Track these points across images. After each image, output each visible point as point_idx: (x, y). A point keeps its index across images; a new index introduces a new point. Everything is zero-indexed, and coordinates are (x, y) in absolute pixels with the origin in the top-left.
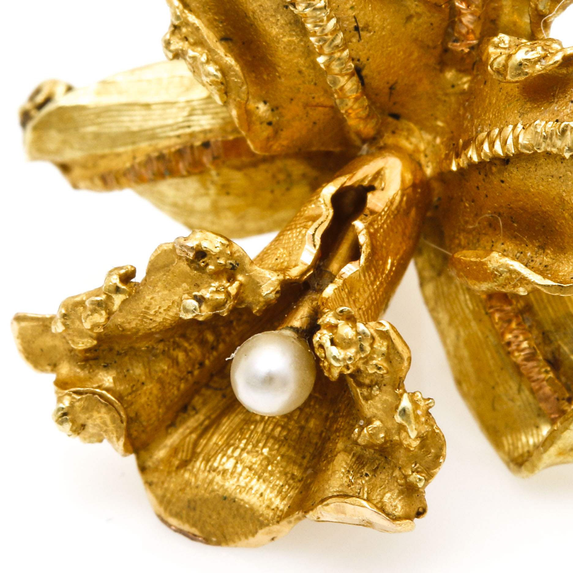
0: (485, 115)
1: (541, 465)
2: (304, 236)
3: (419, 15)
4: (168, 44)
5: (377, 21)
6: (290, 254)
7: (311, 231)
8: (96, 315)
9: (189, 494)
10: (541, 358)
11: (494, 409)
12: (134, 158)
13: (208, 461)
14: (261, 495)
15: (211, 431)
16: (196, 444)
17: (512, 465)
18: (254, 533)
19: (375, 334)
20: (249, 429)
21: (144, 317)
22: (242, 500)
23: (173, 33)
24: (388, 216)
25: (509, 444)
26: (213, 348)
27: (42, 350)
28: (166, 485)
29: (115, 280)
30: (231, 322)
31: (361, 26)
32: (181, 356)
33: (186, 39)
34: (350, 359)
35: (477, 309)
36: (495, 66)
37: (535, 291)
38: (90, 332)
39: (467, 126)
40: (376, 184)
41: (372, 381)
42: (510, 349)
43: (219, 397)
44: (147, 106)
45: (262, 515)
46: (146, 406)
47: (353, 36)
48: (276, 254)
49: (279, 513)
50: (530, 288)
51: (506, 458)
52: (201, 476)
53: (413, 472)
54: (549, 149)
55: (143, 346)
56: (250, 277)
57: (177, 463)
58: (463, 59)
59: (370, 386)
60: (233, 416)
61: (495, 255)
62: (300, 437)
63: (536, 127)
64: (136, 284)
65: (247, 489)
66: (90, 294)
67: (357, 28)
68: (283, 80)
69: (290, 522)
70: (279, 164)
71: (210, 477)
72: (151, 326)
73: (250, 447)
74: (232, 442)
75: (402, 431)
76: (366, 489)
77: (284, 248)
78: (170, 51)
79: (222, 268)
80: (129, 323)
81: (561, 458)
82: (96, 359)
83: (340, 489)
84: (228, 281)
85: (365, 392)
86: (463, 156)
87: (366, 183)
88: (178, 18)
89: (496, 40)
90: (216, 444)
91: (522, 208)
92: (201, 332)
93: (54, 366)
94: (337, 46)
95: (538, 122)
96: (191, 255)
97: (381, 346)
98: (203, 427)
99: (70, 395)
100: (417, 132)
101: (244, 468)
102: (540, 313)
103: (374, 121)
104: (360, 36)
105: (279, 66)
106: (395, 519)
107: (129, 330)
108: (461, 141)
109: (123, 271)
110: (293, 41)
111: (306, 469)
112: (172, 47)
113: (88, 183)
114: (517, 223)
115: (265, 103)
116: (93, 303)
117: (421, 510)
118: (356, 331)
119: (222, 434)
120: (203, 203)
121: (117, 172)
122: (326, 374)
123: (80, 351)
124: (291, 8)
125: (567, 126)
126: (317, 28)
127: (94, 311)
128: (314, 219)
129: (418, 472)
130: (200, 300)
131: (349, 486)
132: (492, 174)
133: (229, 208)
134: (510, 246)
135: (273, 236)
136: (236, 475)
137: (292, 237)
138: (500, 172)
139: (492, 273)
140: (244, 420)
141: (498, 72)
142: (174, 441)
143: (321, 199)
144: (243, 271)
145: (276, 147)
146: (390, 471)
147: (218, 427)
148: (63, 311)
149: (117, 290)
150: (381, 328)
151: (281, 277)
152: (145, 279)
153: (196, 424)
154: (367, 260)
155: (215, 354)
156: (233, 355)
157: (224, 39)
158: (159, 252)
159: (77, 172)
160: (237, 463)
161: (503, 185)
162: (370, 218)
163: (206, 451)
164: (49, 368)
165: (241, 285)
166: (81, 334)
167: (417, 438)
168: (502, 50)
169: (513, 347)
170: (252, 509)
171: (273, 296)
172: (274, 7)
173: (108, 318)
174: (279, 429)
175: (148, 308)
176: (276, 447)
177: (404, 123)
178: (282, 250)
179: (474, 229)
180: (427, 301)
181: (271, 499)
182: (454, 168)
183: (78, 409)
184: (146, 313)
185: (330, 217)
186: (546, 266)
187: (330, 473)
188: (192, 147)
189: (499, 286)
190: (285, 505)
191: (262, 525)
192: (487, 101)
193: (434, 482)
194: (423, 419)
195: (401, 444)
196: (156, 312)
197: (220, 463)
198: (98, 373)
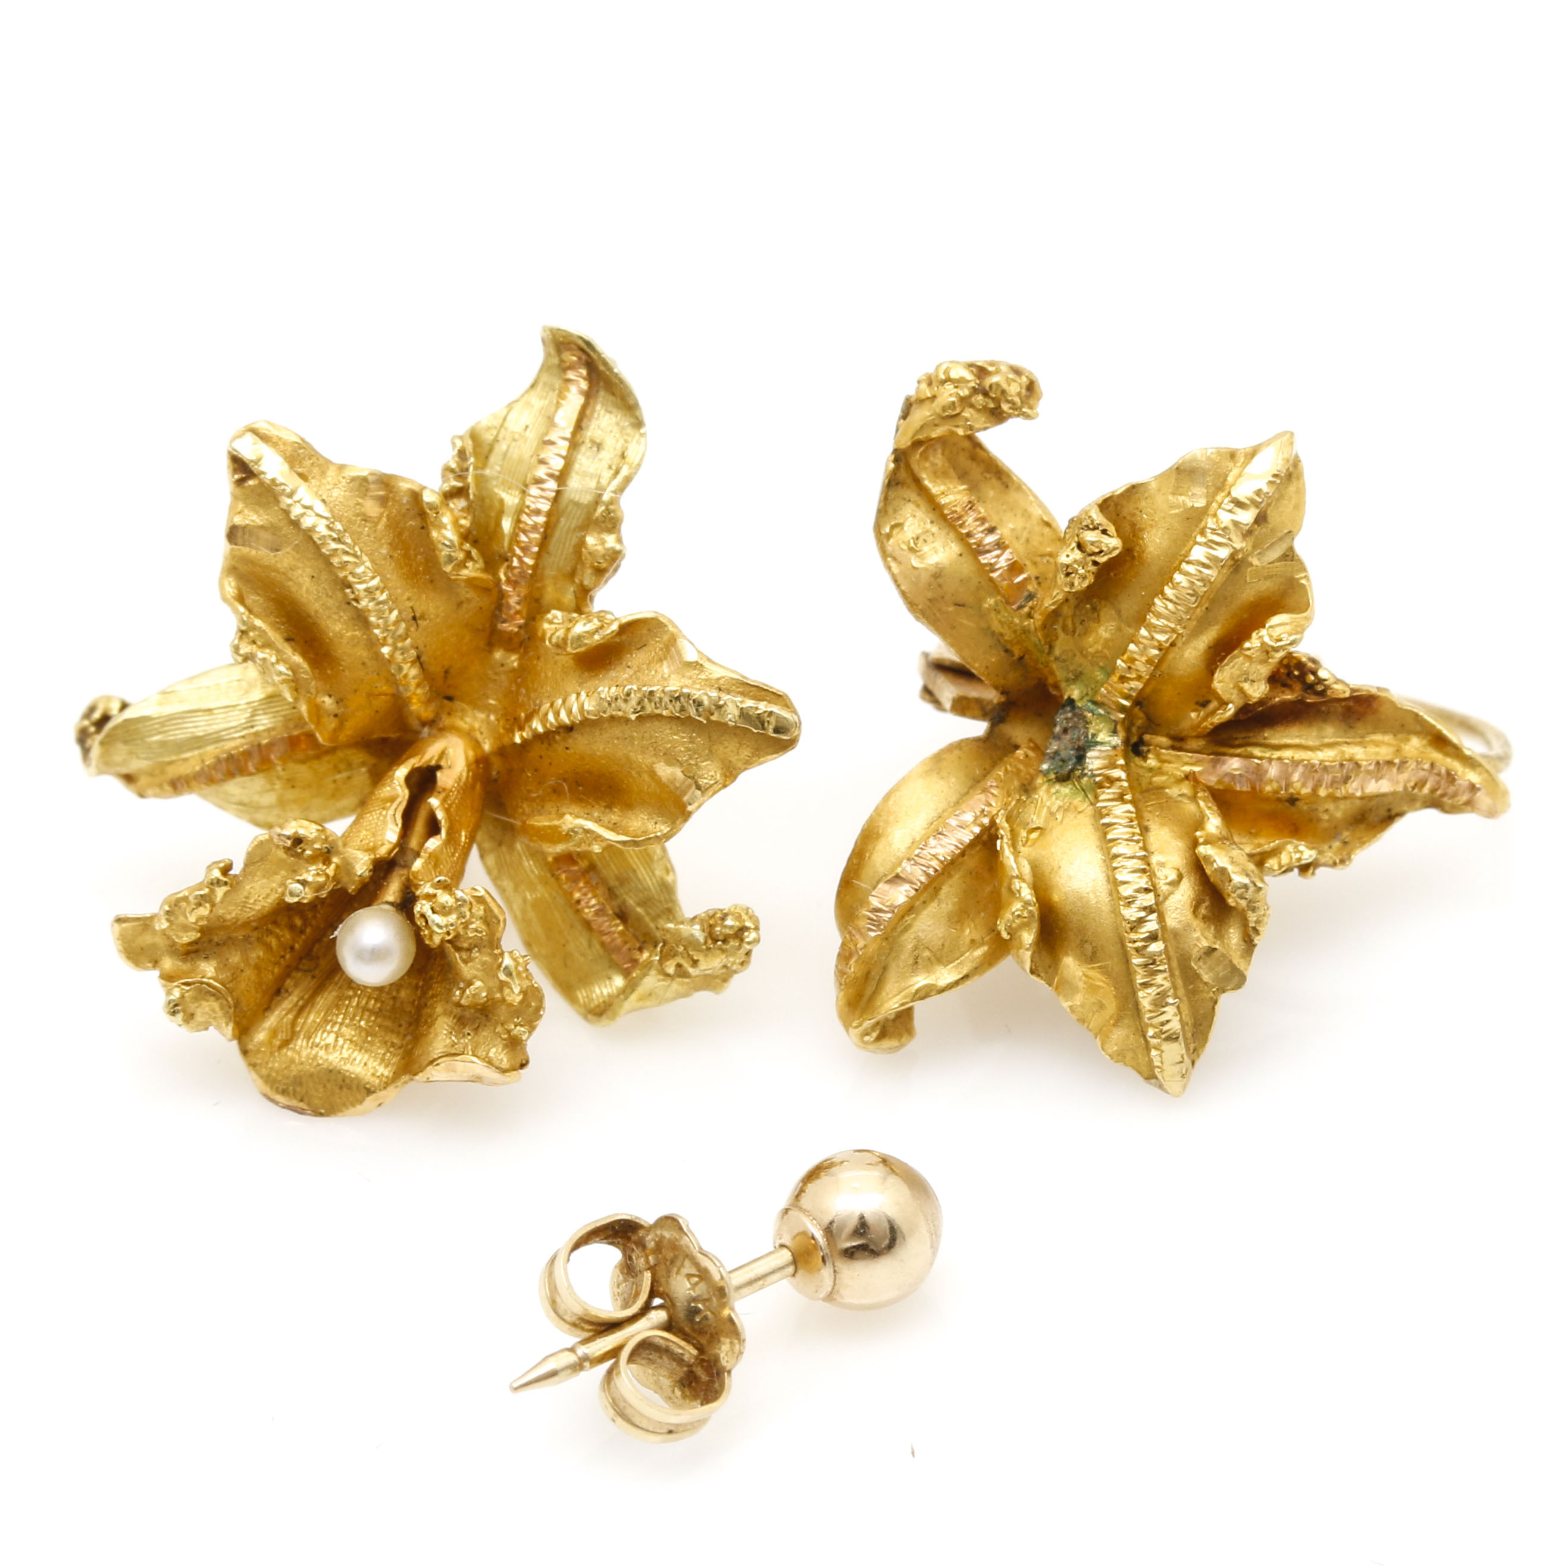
0: (542, 688)
1: (623, 1011)
2: (385, 816)
3: (469, 601)
4: (236, 649)
5: (432, 610)
6: (374, 835)
7: (391, 812)
8: (201, 908)
9: (294, 1070)
10: (610, 912)
11: (566, 966)
12: (203, 761)
13: (309, 1038)
14: (365, 1064)
15: (307, 1010)
16: (294, 1023)
17: (590, 1017)
18: (361, 1102)
19: (472, 900)
20: (344, 1004)
21: (244, 906)
22: (347, 1071)
23: (241, 638)
24: (458, 792)
25: (583, 997)
26: (302, 932)
27: (142, 949)
28: (270, 1065)
29: (217, 874)
30: (316, 906)
31: (418, 615)
32: (274, 942)
33: (254, 642)
34: (452, 925)
35: (542, 873)
36: (554, 640)
37: (609, 847)
38: (194, 926)
39: (523, 701)
40: (443, 763)
41: (470, 944)
42: (579, 907)
43: (309, 978)
44: (209, 711)
45: (368, 1083)
46: (245, 992)
47: (412, 626)
48: (359, 836)
49: (384, 1079)
50: (604, 844)
51: (583, 1010)
52: (304, 1053)
53: (516, 1026)
54: (614, 713)
55: (239, 935)
56: (344, 858)
57: (278, 1043)
58: (510, 639)
59: (469, 950)
60: (326, 994)
61: (568, 817)
62: (393, 1008)
63: (599, 693)
64: (235, 876)
65: (351, 1060)
66: (192, 889)
67: (414, 618)
68: (347, 673)
69: (397, 1087)
70: (340, 754)
71: (314, 1052)
72: (250, 915)
73: (347, 1021)
74: (329, 1018)
75: (505, 988)
76: (470, 1047)
77: (366, 830)
78: (241, 655)
79: (319, 852)
80: (230, 913)
81: (641, 1003)
82: (196, 951)
83: (445, 1050)
84: (324, 864)
85: (464, 955)
86: (527, 729)
87: (433, 763)
88: (244, 623)
89: (549, 616)
90: (314, 1021)
91: (589, 772)
92: (290, 918)
93: (156, 963)
94: (400, 636)
95: (600, 689)
96: (289, 843)
97: (479, 910)
98: (298, 1008)
99: (178, 986)
100: (470, 712)
101: (345, 1040)
102: (604, 871)
103: (434, 704)
104: (417, 625)
105: (343, 660)
106: (504, 1071)
107: (230, 920)
108: (523, 715)
109: (222, 865)
110: (356, 636)
111: (405, 1036)
112: (242, 652)
113: (157, 790)
114: (582, 786)
115: (330, 696)
116: (196, 897)
117: (524, 1062)
118: (455, 898)
119: (318, 1013)
120: (270, 799)
121: (187, 776)
122: (427, 942)
123: (183, 945)
124: (355, 604)
125: (631, 689)
126: (381, 621)
127: (200, 905)
128: (392, 800)
129: (521, 1026)
130: (304, 883)
131: (453, 1046)
132: (556, 742)
133: (295, 801)
134: (576, 809)
135: (350, 820)
136: (338, 1048)
137: (373, 819)
138: (564, 739)
139: (567, 834)
140: (338, 997)
141: (557, 646)
142: (271, 1024)
143: (395, 781)
144: (338, 853)
145: (342, 737)
146: (492, 1028)
147: (313, 1006)
148: (167, 908)
149: (218, 882)
150: (477, 894)
151: (372, 856)
152: (244, 870)
153: (290, 1006)
154: (448, 834)
155: (303, 937)
156: (336, 933)
157: (288, 640)
158: (256, 843)
159: (143, 781)
160: (337, 1037)
161: (568, 751)
162: (443, 795)
163: (305, 1029)
164: (150, 965)
165: (337, 867)
166: (186, 928)
167: (521, 992)
168: (557, 626)
169: (583, 903)
170: (357, 1078)
171: (367, 874)
172: (337, 604)
173: (211, 911)
174: (373, 1002)
175: (247, 898)
176: (373, 1018)
177: (458, 704)
178: (364, 832)
179: (537, 797)
180: (489, 872)
181: (375, 1067)
182: (518, 740)
183: (188, 999)
184: (245, 902)
185: (407, 797)
186: (615, 824)
187: (432, 1036)
188: (259, 745)
189: (575, 845)
190: (390, 1071)
191: (369, 1092)
192: (543, 675)
193: (536, 1033)
194: (524, 975)
195: (504, 1000)
196: (255, 901)
197: (321, 1039)
198: (199, 965)
